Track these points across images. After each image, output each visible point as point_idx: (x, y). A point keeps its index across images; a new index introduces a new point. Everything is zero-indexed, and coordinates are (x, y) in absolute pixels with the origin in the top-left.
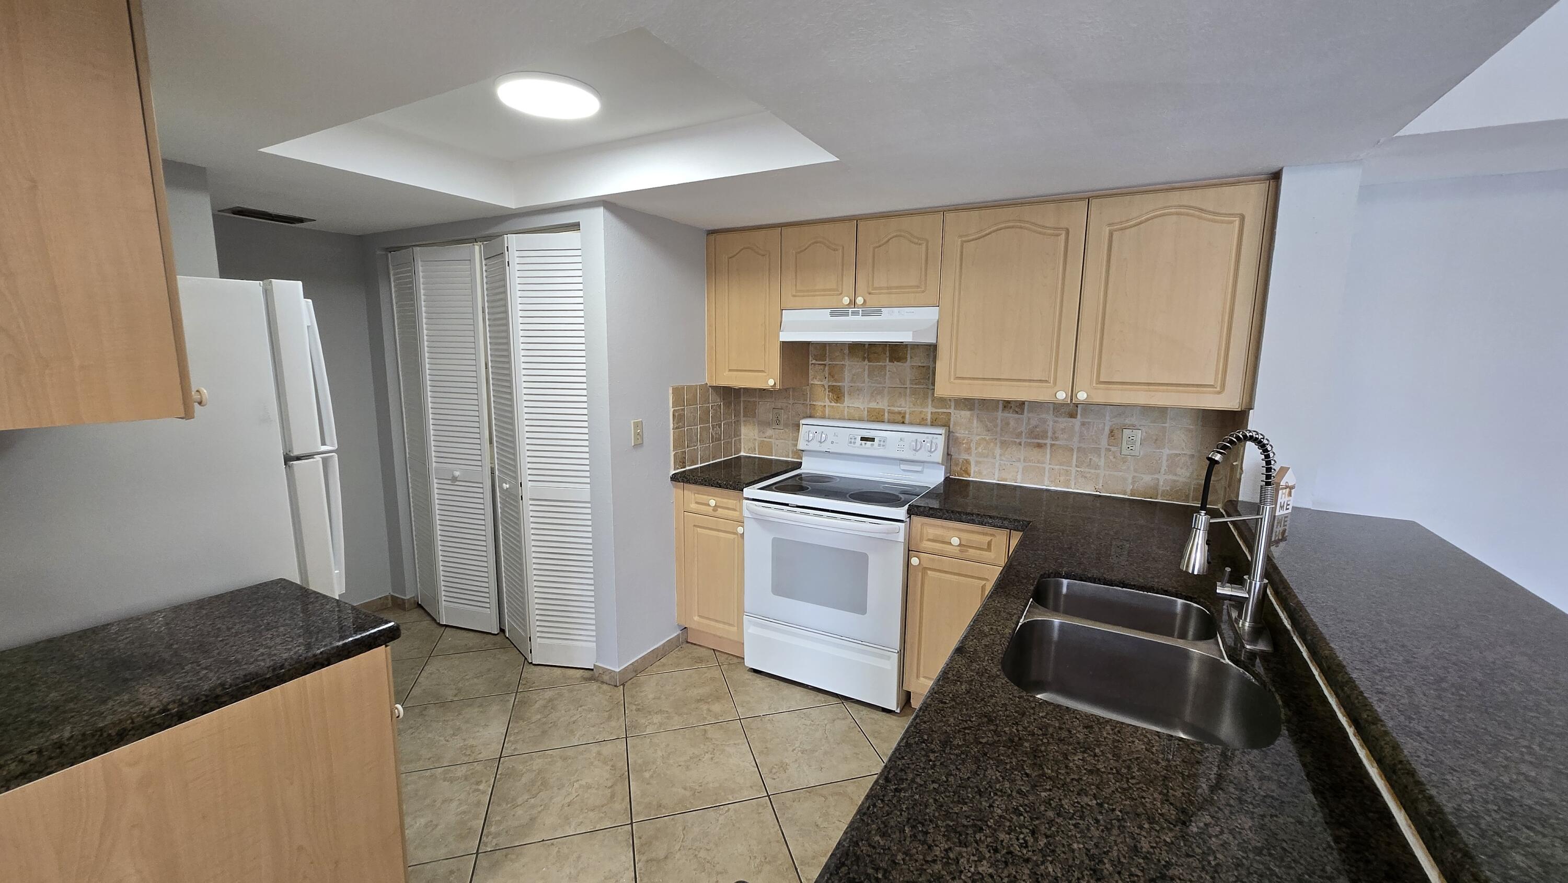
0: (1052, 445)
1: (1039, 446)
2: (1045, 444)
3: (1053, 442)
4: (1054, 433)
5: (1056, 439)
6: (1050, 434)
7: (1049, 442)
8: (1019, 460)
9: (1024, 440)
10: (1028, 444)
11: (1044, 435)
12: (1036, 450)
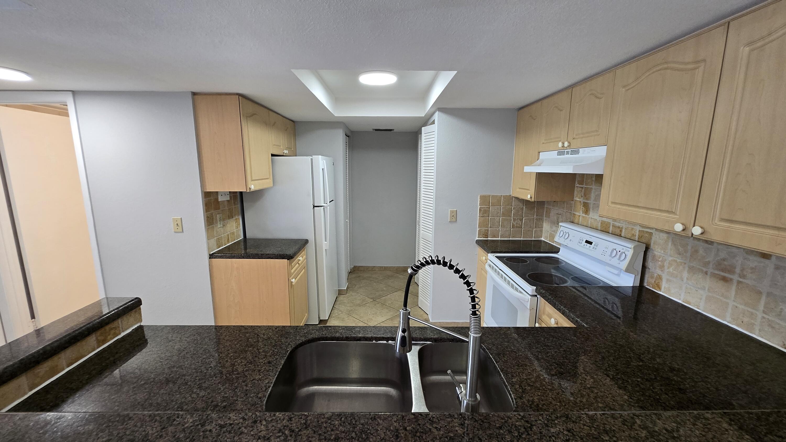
0: (739, 282)
1: (725, 279)
2: (731, 280)
3: (741, 280)
4: (743, 270)
5: (744, 277)
6: (738, 270)
7: (735, 278)
8: (704, 288)
9: (710, 270)
10: (714, 275)
11: (731, 270)
12: (721, 283)
